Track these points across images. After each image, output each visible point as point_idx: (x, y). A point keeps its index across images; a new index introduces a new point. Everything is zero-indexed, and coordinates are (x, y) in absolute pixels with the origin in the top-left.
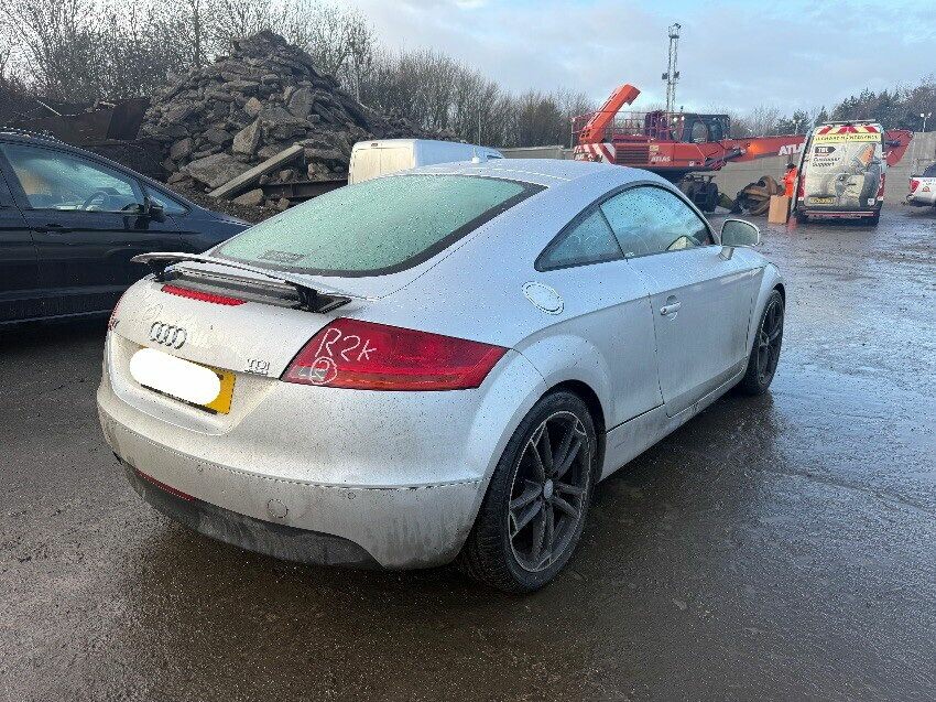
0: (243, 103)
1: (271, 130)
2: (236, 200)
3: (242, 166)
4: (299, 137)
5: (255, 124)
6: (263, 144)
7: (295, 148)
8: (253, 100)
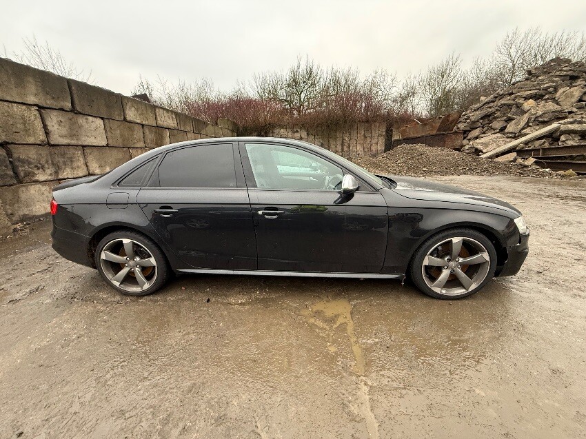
0: (523, 104)
1: (536, 117)
2: (496, 160)
3: (508, 140)
4: (558, 119)
5: (527, 115)
6: (529, 126)
7: (554, 125)
8: (531, 101)
